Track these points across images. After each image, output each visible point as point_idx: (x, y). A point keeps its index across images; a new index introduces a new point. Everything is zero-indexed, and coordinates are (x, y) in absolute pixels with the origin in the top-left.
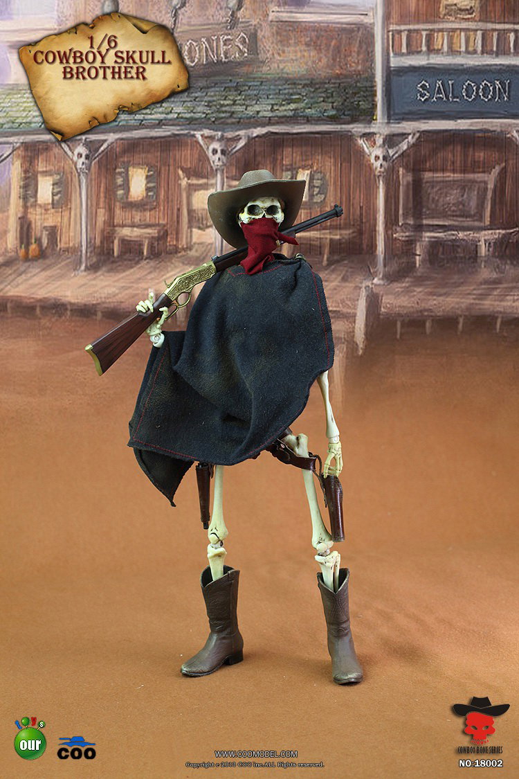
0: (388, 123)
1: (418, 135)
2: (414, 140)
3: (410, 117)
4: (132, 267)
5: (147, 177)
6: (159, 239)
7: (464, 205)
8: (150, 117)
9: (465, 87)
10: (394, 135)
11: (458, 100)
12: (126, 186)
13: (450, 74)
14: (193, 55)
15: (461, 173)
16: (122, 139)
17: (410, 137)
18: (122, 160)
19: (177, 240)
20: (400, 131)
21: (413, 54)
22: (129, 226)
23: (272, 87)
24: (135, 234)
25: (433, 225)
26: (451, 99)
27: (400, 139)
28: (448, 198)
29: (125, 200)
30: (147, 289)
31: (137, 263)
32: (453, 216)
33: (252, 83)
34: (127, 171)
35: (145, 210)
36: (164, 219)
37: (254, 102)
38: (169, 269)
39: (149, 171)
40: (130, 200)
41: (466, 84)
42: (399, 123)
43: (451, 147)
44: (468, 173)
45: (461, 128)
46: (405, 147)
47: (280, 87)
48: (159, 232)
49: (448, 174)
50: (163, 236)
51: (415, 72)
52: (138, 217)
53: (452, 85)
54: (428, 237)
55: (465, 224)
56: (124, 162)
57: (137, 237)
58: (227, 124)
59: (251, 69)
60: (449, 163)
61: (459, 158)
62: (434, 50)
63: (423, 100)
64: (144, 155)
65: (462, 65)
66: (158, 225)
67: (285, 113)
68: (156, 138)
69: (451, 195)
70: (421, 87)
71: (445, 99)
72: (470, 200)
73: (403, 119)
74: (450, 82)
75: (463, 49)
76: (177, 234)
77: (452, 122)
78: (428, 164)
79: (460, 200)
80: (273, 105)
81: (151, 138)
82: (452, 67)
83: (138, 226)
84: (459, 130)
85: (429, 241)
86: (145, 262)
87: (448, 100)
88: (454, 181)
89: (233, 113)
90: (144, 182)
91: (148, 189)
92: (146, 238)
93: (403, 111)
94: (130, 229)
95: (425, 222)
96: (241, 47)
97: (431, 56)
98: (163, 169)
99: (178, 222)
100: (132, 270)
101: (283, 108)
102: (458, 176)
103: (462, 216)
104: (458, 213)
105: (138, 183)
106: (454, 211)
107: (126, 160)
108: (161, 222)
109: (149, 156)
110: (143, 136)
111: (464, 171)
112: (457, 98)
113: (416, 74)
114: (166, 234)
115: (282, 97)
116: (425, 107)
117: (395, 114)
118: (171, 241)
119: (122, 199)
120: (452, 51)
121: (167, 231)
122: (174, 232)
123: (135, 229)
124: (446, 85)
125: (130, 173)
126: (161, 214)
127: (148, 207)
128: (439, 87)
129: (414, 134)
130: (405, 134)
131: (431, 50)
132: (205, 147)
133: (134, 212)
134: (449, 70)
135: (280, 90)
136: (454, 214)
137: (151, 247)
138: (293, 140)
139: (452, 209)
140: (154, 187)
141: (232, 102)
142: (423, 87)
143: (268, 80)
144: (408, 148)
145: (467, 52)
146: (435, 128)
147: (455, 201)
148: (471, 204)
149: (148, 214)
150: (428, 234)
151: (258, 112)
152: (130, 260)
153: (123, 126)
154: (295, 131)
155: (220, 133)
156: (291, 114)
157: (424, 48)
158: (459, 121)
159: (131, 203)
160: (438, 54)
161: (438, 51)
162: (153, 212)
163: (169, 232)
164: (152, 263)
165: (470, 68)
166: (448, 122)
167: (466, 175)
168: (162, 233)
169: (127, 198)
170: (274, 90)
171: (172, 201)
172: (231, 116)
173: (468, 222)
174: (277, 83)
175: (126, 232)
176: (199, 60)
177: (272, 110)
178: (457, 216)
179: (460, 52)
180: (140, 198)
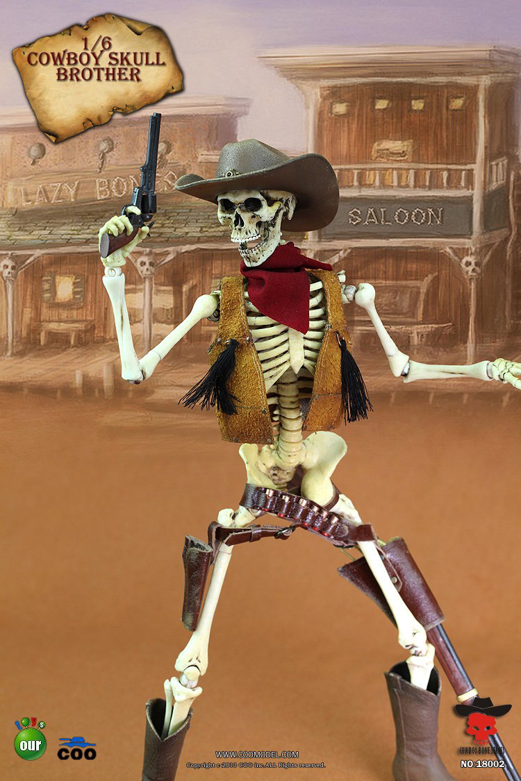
0: (319, 241)
1: (349, 250)
2: (346, 255)
3: (341, 236)
4: (58, 354)
5: (74, 283)
6: (86, 331)
7: (396, 306)
8: (77, 236)
9: (397, 213)
10: (325, 251)
11: (390, 223)
12: (53, 290)
13: (382, 204)
14: (121, 188)
15: (393, 280)
16: (49, 254)
17: (341, 252)
18: (48, 270)
19: (105, 332)
20: (332, 248)
21: (344, 188)
22: (56, 322)
23: (201, 213)
24: (62, 327)
25: (364, 321)
26: (383, 223)
27: (331, 254)
28: (380, 300)
29: (52, 301)
30: (74, 371)
31: (65, 350)
32: (385, 314)
33: (181, 211)
34: (54, 279)
35: (72, 309)
36: (91, 316)
37: (183, 225)
38: (97, 355)
39: (76, 279)
40: (57, 301)
41: (399, 211)
42: (330, 241)
43: (384, 260)
44: (400, 280)
45: (394, 245)
46: (336, 260)
47: (209, 214)
48: (86, 326)
49: (380, 281)
50: (91, 329)
51: (347, 201)
52: (64, 314)
53: (384, 212)
54: (360, 330)
55: (398, 320)
56: (50, 272)
57: (64, 330)
58: (156, 242)
59: (179, 200)
60: (381, 272)
61: (391, 269)
62: (366, 184)
63: (354, 223)
64: (71, 267)
65: (395, 196)
66: (86, 321)
67: (215, 234)
68: (83, 253)
69: (383, 297)
70: (353, 213)
71: (376, 223)
72: (402, 301)
73: (334, 238)
74: (382, 210)
75: (395, 183)
76: (105, 327)
77: (384, 241)
78: (359, 274)
79: (392, 301)
80: (202, 227)
81: (78, 253)
82: (384, 198)
83: (65, 322)
84: (391, 247)
85: (361, 334)
86: (73, 349)
87: (380, 223)
88: (386, 286)
89: (162, 233)
90: (72, 287)
91: (75, 293)
92: (73, 331)
93: (334, 232)
94: (57, 324)
95: (356, 318)
96: (170, 182)
97: (363, 189)
98: (90, 277)
99: (106, 318)
100: (59, 356)
101: (213, 230)
102: (389, 283)
103: (395, 314)
104: (390, 311)
105: (65, 288)
106: (385, 310)
107: (53, 270)
108: (88, 318)
109: (76, 267)
110: (70, 251)
111: (397, 279)
112: (390, 222)
113: (348, 203)
114: (93, 328)
115: (211, 221)
116: (356, 229)
117: (326, 234)
118: (98, 333)
119: (48, 300)
120: (383, 185)
121: (94, 325)
122: (102, 327)
123: (62, 324)
124: (378, 212)
125: (57, 280)
126: (88, 313)
127: (75, 307)
128: (371, 213)
129: (346, 250)
130: (336, 250)
131: (362, 184)
132: (133, 260)
133: (60, 311)
134: (380, 200)
135: (209, 216)
136: (386, 312)
137: (78, 338)
138: (222, 254)
139: (384, 308)
140: (81, 291)
141: (160, 225)
142: (356, 213)
143: (197, 208)
144: (339, 261)
145: (399, 186)
146: (367, 245)
147: (387, 302)
148: (404, 304)
149: (75, 312)
150: (360, 328)
151: (187, 233)
152: (57, 348)
153: (50, 243)
154: (224, 248)
155: (148, 250)
156: (220, 234)
157: (356, 183)
158: (391, 240)
159: (58, 304)
160: (370, 187)
161: (370, 186)
162: (80, 311)
163: (97, 326)
164: (79, 351)
165: (402, 199)
166: (380, 241)
167: (398, 282)
168: (89, 327)
169: (54, 300)
170: (203, 216)
171: (100, 302)
172: (159, 236)
173: (401, 319)
174: (206, 210)
175: (53, 326)
176: (127, 192)
177: (200, 232)
178: (389, 314)
179: (392, 186)
180: (67, 300)
